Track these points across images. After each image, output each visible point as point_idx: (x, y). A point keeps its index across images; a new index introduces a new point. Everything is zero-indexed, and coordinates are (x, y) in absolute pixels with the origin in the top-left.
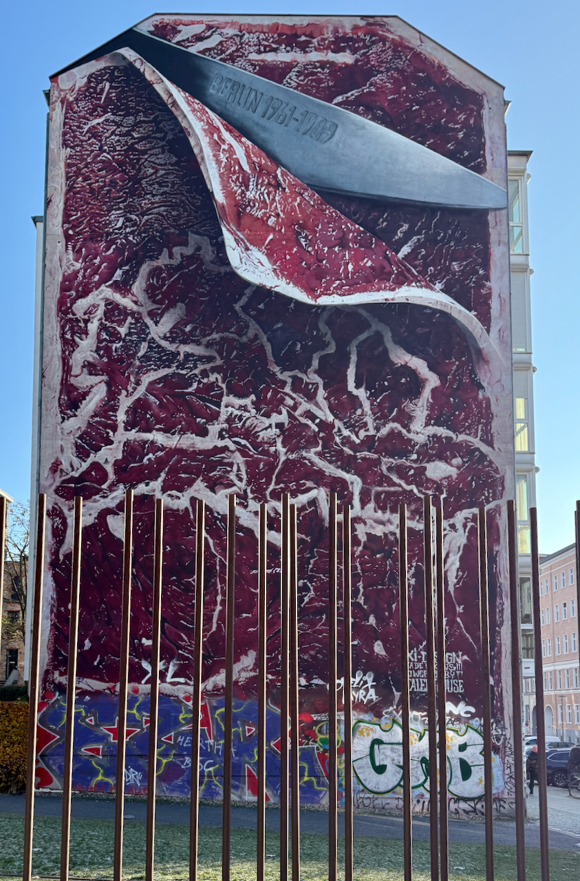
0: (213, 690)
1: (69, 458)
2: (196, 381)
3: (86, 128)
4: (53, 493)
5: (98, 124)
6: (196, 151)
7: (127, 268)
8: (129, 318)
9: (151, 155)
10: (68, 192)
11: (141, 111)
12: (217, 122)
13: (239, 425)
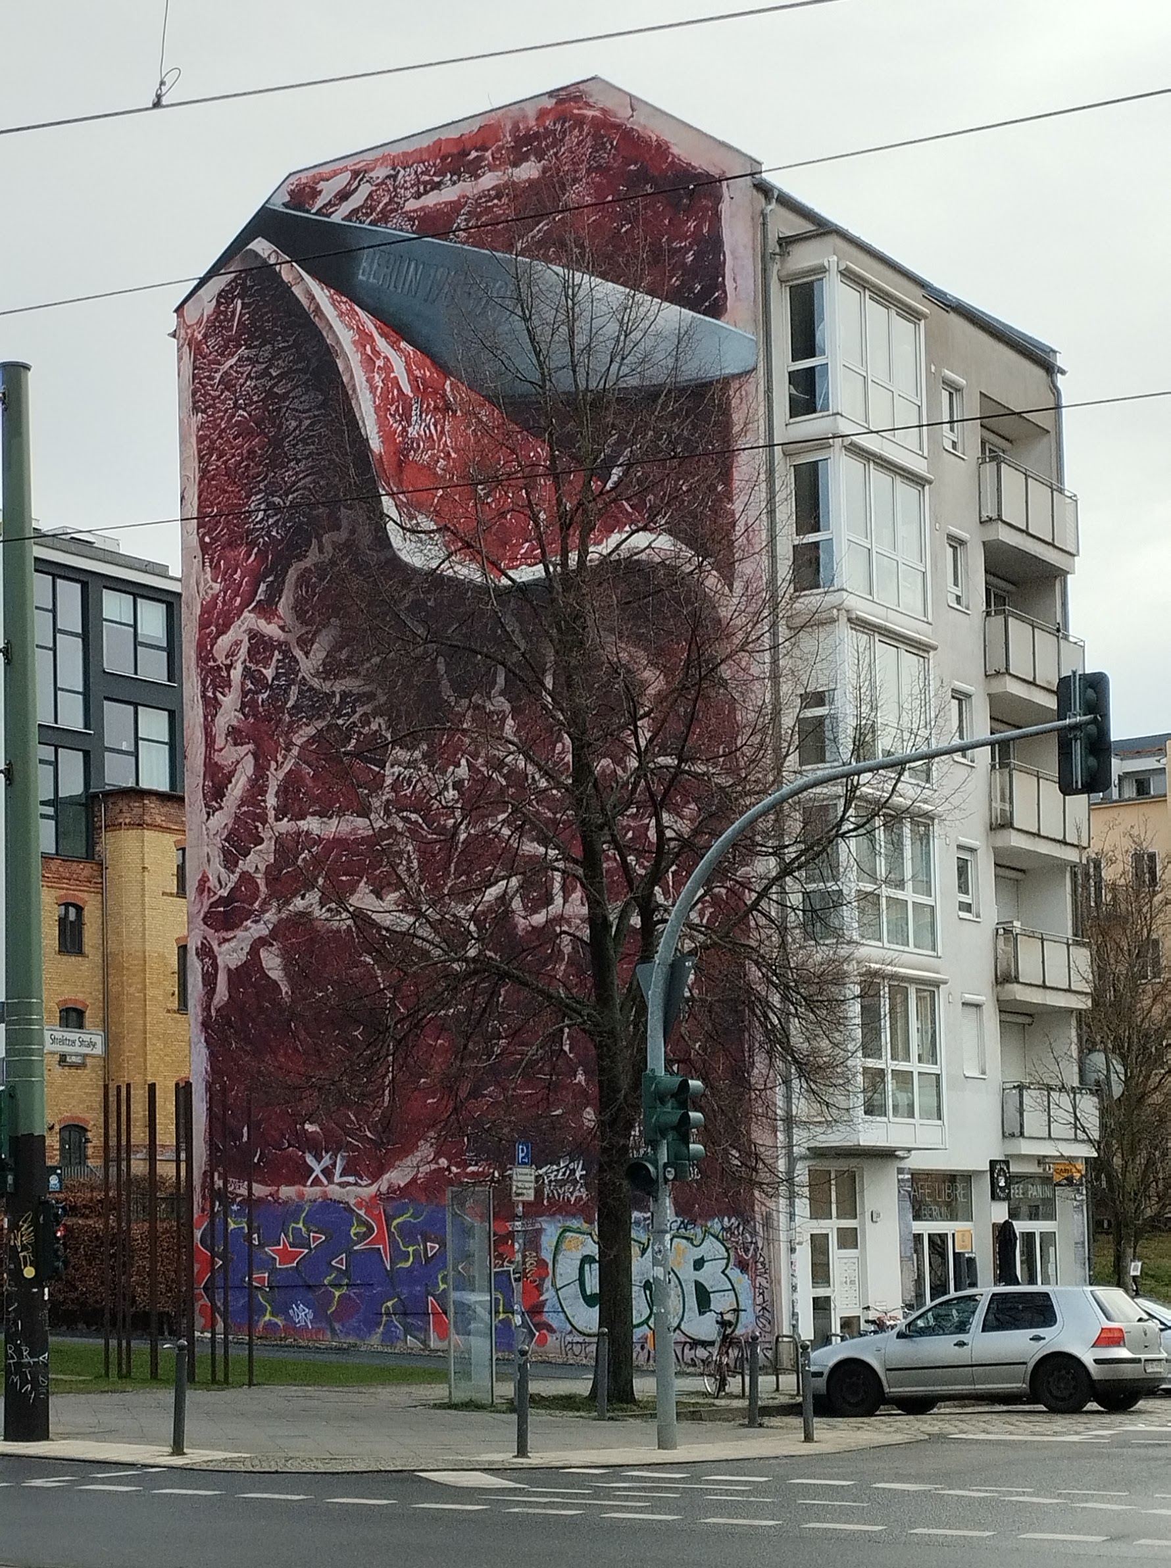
0: (388, 1193)
1: (216, 868)
2: (355, 732)
3: (218, 376)
4: (201, 923)
5: (231, 367)
6: (345, 379)
7: (270, 579)
8: (276, 652)
9: (293, 398)
10: (202, 479)
11: (280, 334)
12: (370, 325)
13: (408, 792)
